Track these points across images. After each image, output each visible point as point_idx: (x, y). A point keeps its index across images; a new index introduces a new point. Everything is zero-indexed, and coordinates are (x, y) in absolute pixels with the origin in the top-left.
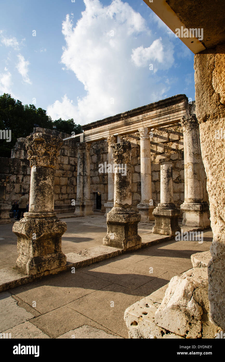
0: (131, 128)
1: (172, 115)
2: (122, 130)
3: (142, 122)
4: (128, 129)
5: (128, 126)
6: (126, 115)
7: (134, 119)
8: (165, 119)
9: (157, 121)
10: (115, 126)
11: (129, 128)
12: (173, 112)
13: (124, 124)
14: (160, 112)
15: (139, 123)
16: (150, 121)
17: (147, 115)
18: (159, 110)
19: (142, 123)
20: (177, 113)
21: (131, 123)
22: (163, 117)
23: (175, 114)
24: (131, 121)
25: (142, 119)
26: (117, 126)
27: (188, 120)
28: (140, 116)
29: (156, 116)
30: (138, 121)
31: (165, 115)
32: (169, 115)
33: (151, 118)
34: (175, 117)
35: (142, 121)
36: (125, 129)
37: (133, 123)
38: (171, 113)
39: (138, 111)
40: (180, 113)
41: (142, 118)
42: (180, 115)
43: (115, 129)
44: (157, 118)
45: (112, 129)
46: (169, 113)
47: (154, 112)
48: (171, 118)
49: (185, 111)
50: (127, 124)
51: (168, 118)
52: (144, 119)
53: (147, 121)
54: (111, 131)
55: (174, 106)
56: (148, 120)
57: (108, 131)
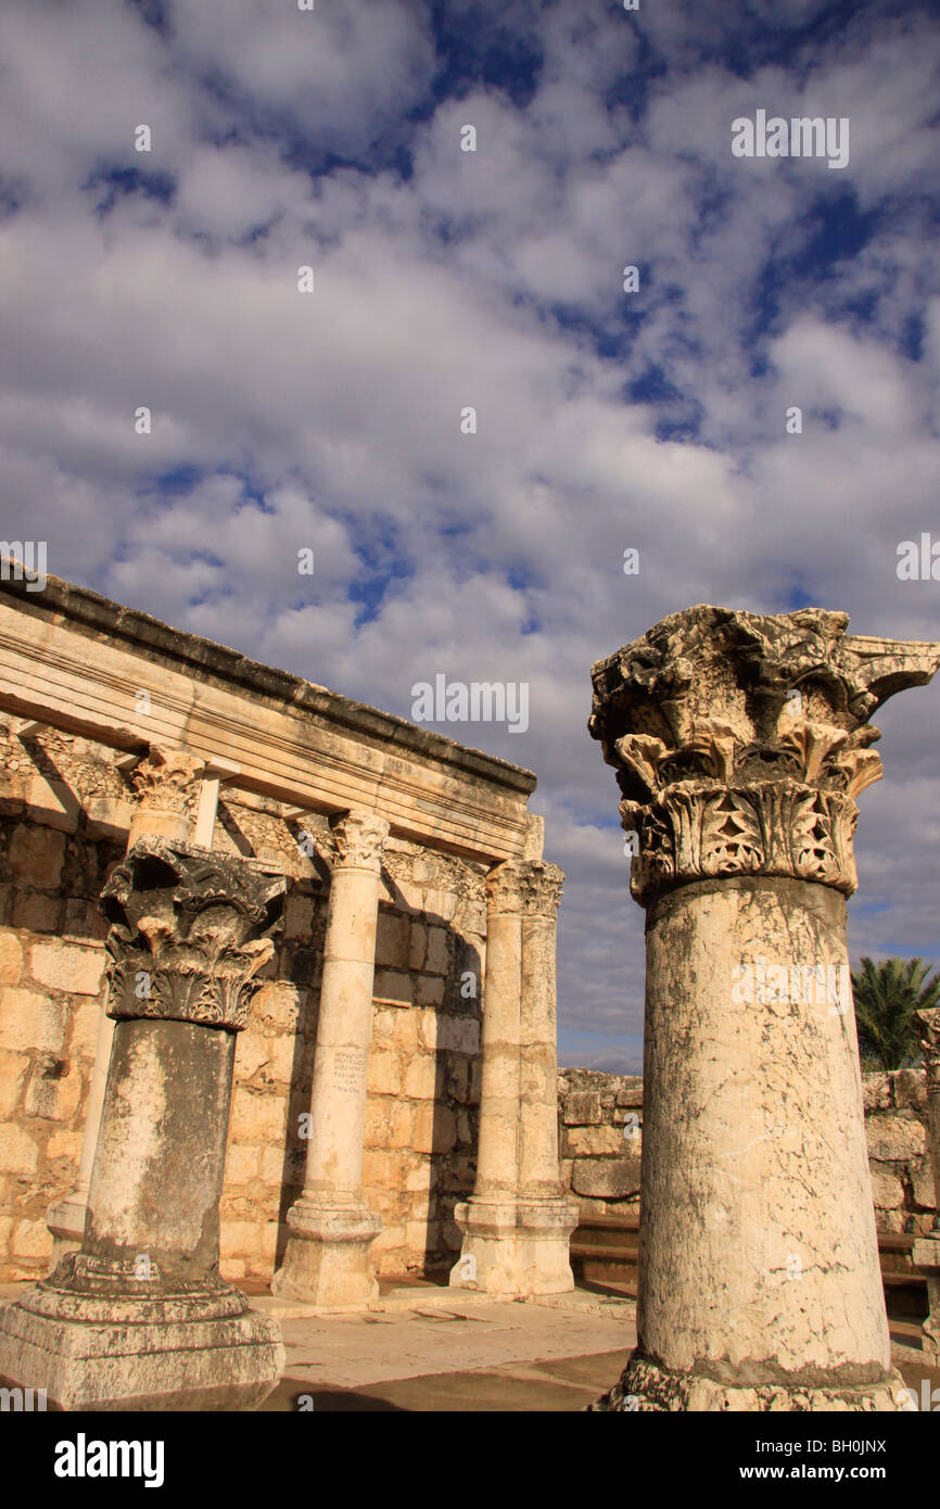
0: (316, 781)
1: (484, 826)
2: (267, 764)
3: (375, 785)
4: (301, 776)
5: (305, 764)
6: (322, 705)
7: (349, 749)
8: (462, 830)
9: (432, 820)
10: (241, 718)
11: (308, 778)
12: (495, 820)
13: (293, 738)
14: (457, 793)
15: (363, 784)
16: (408, 800)
17: (409, 770)
19: (374, 787)
21: (329, 760)
22: (456, 816)
24: (332, 747)
25: (382, 775)
26: (251, 723)
28: (380, 758)
30: (363, 773)
31: (465, 813)
32: (475, 822)
33: (419, 794)
34: (494, 841)
35: (380, 783)
36: (286, 771)
37: (337, 763)
38: (484, 819)
39: (381, 729)
41: (387, 772)
42: (506, 845)
43: (227, 729)
44: (437, 809)
45: (212, 719)
46: (482, 815)
48: (481, 837)
50: (308, 751)
51: (471, 834)
52: (394, 778)
53: (398, 796)
54: (195, 725)
56: (403, 791)
57: (181, 719)
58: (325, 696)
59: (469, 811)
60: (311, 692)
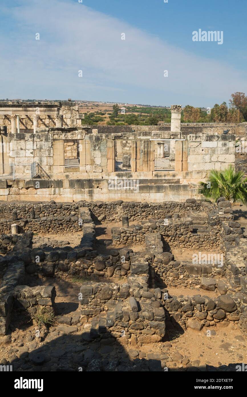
1: (51, 112)
2: (22, 113)
3: (35, 112)
5: (26, 112)
6: (26, 106)
7: (30, 109)
8: (48, 113)
9: (44, 113)
12: (52, 111)
13: (24, 110)
15: (33, 112)
17: (39, 109)
18: (45, 108)
20: (54, 112)
22: (46, 112)
23: (53, 112)
27: (59, 117)
28: (35, 109)
29: (43, 111)
32: (50, 112)
33: (40, 111)
36: (24, 113)
37: (29, 111)
39: (33, 106)
40: (55, 112)
43: (17, 111)
45: (15, 111)
46: (51, 111)
47: (43, 108)
49: (57, 112)
54: (13, 112)
55: (53, 108)
58: (25, 105)
59: (48, 111)
60: (24, 105)
